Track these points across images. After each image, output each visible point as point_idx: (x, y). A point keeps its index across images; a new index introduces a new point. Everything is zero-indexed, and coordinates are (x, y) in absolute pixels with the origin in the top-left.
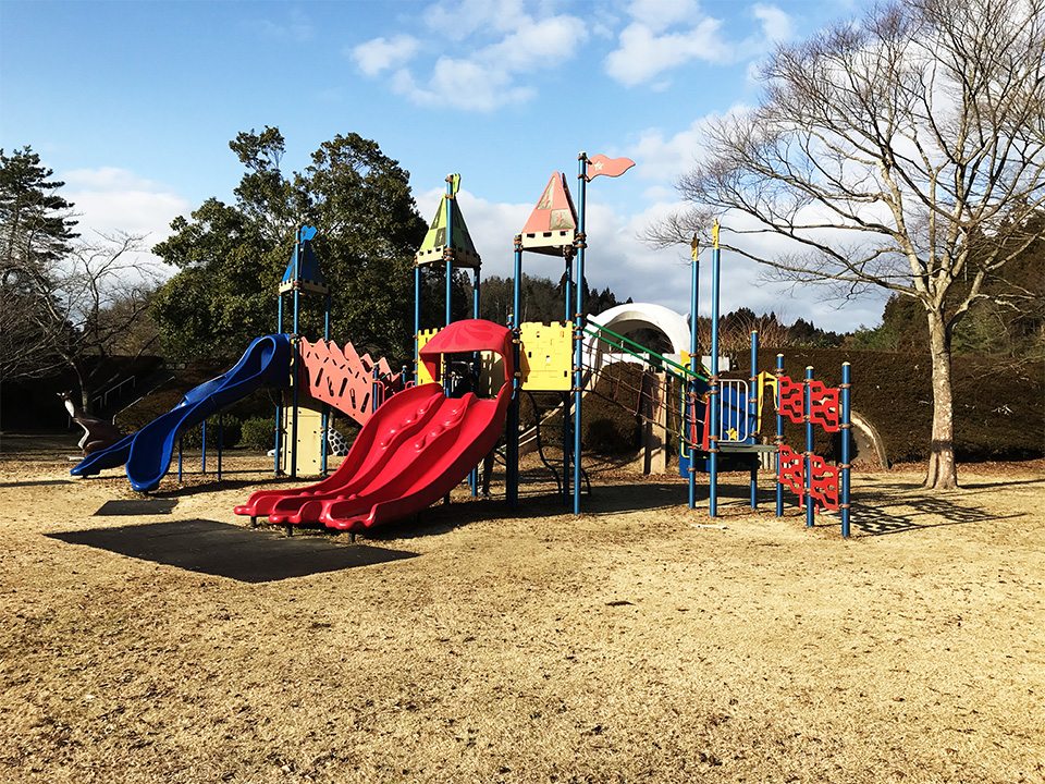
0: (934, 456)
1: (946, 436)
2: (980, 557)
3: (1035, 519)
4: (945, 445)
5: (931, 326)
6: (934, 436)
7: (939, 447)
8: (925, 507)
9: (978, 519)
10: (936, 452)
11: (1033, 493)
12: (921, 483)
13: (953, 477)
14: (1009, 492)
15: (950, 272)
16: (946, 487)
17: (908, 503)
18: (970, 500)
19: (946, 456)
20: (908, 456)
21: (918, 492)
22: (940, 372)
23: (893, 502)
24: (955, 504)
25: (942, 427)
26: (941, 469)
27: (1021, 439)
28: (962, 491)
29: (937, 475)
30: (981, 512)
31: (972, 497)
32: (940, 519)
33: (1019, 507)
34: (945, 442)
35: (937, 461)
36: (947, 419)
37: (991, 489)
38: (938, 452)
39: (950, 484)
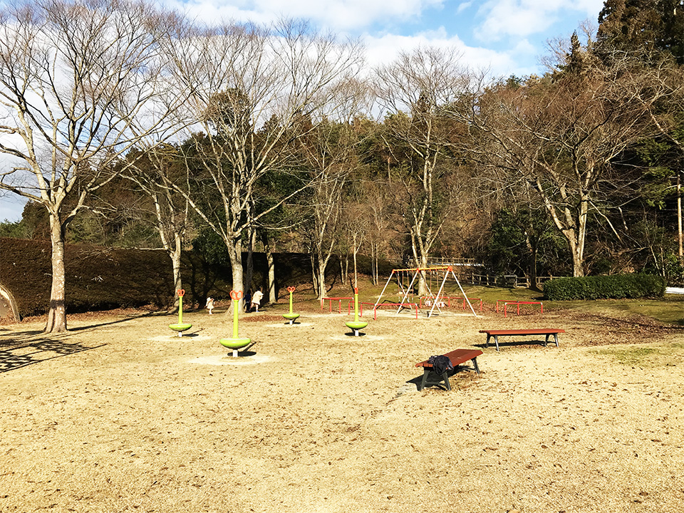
0: (52, 311)
1: (61, 297)
2: (76, 377)
3: (112, 347)
4: (60, 303)
5: (52, 224)
6: (52, 297)
7: (55, 304)
8: (43, 347)
9: (78, 351)
10: (53, 308)
11: (112, 331)
12: (42, 329)
13: (64, 324)
14: (98, 331)
15: (65, 189)
16: (59, 331)
17: (31, 345)
18: (74, 338)
19: (60, 310)
20: (35, 311)
21: (40, 336)
22: (57, 255)
23: (20, 345)
24: (64, 342)
25: (58, 290)
26: (56, 320)
27: (108, 297)
28: (70, 333)
29: (53, 324)
30: (80, 346)
31: (75, 337)
32: (53, 353)
33: (104, 339)
34: (59, 301)
35: (54, 314)
36: (61, 286)
37: (88, 330)
38: (55, 308)
39: (62, 329)
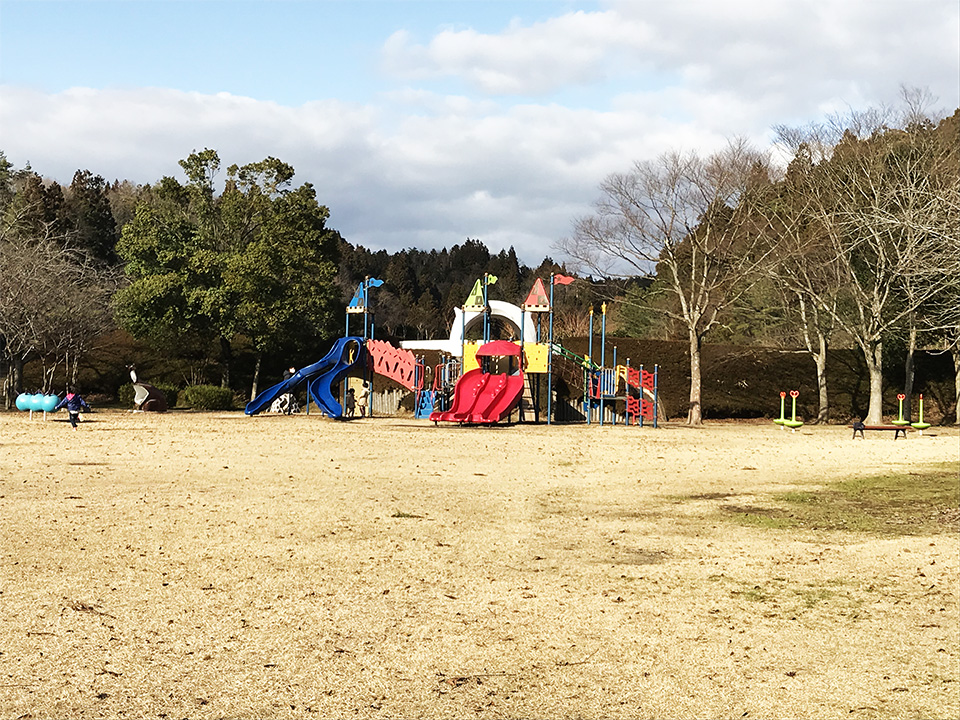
6: (691, 399)
7: (693, 405)
16: (697, 424)
20: (679, 413)
22: (695, 363)
25: (695, 393)
34: (697, 402)
36: (698, 388)
38: (693, 409)
